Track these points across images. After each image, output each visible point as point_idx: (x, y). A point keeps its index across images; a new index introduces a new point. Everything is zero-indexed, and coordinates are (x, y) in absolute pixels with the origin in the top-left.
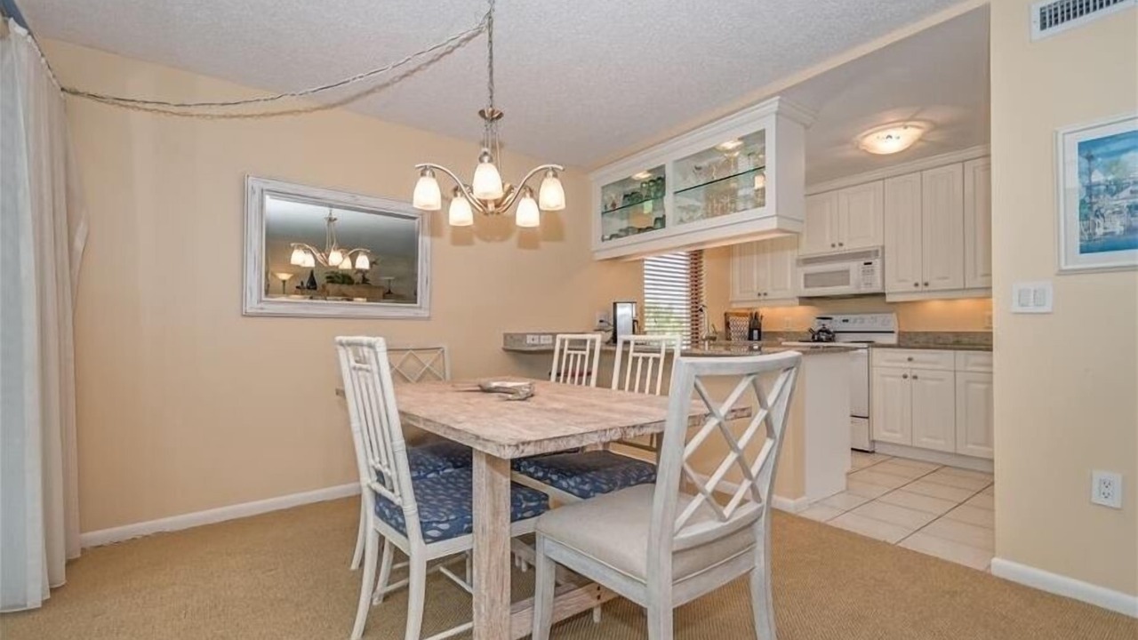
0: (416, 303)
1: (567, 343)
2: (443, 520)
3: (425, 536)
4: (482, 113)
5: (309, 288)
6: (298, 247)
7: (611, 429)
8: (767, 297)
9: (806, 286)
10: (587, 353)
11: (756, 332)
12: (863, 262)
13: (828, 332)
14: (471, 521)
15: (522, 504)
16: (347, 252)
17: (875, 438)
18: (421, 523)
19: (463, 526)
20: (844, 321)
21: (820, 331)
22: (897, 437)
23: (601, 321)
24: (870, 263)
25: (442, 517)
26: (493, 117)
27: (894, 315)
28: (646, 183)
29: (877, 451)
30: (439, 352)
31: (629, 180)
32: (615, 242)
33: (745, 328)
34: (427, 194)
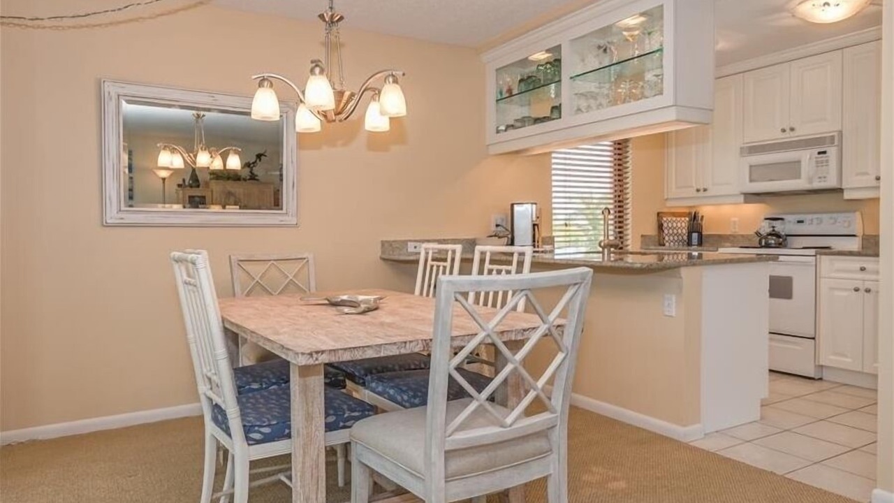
0: (282, 209)
1: (431, 252)
2: (265, 424)
3: (248, 438)
4: (322, 17)
5: (191, 186)
6: (165, 148)
7: (411, 342)
8: (707, 194)
9: (751, 181)
10: (448, 264)
11: (695, 235)
12: (816, 152)
13: (778, 236)
14: (289, 427)
15: (344, 414)
16: (217, 151)
17: (822, 363)
18: (244, 426)
19: (282, 431)
20: (799, 222)
21: (770, 234)
22: (847, 362)
23: (497, 226)
24: (824, 152)
25: (264, 422)
26: (333, 22)
27: (858, 214)
28: (542, 65)
29: (824, 378)
30: (305, 261)
31: (525, 62)
32: (512, 133)
33: (684, 231)
34: (265, 106)
